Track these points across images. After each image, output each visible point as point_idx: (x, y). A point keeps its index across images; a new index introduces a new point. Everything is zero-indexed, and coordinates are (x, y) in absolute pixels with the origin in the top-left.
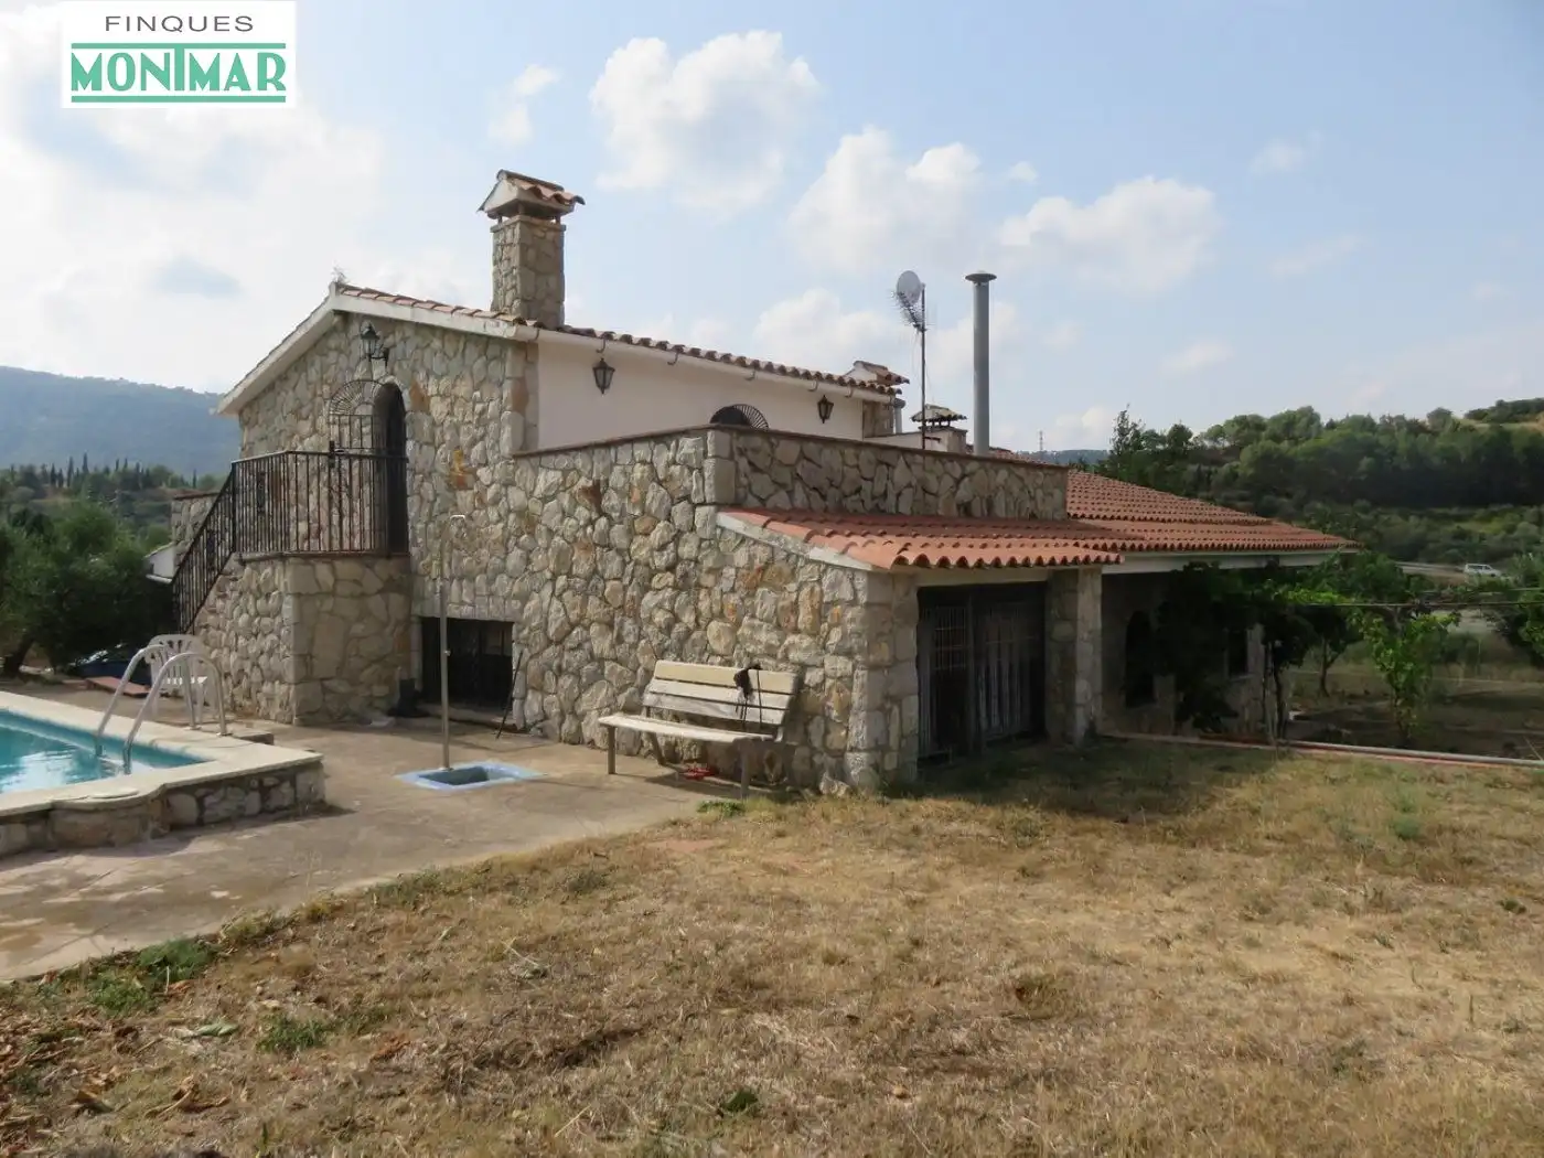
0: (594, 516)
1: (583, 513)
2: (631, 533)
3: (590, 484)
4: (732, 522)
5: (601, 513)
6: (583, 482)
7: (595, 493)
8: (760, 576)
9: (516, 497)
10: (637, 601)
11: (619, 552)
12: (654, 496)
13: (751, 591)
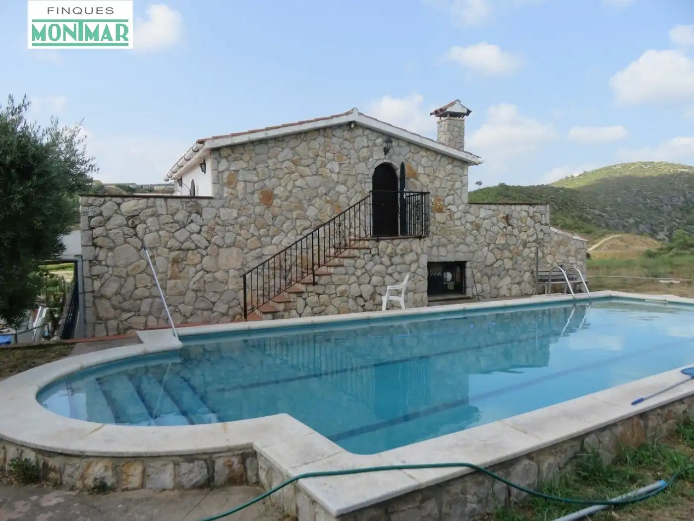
0: (506, 225)
1: (502, 225)
2: (520, 232)
3: (505, 216)
4: (553, 229)
5: (509, 225)
6: (502, 215)
7: (507, 218)
8: (560, 244)
9: (470, 218)
10: (522, 251)
11: (516, 236)
12: (530, 222)
13: (559, 246)
